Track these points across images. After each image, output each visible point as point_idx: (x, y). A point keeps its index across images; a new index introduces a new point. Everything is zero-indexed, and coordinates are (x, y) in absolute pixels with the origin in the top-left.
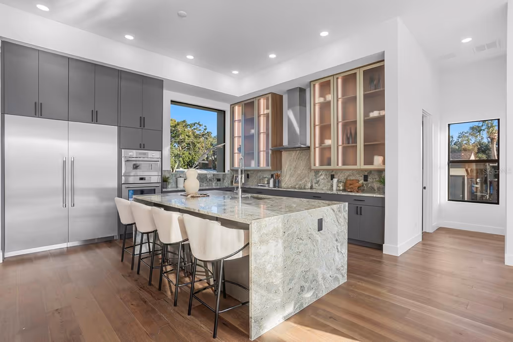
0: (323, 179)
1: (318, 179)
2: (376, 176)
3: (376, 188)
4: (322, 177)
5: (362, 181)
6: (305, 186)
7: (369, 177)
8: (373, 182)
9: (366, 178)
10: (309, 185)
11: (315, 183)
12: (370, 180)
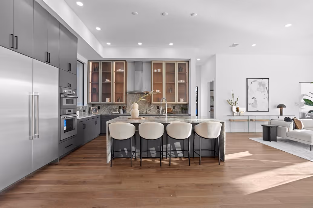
0: (153, 108)
1: (150, 108)
2: (178, 107)
3: (178, 112)
4: (152, 107)
5: (172, 109)
6: (142, 112)
7: (175, 107)
8: (177, 109)
9: (174, 108)
10: (145, 112)
11: (149, 111)
12: (176, 108)
